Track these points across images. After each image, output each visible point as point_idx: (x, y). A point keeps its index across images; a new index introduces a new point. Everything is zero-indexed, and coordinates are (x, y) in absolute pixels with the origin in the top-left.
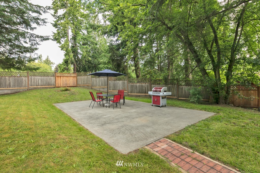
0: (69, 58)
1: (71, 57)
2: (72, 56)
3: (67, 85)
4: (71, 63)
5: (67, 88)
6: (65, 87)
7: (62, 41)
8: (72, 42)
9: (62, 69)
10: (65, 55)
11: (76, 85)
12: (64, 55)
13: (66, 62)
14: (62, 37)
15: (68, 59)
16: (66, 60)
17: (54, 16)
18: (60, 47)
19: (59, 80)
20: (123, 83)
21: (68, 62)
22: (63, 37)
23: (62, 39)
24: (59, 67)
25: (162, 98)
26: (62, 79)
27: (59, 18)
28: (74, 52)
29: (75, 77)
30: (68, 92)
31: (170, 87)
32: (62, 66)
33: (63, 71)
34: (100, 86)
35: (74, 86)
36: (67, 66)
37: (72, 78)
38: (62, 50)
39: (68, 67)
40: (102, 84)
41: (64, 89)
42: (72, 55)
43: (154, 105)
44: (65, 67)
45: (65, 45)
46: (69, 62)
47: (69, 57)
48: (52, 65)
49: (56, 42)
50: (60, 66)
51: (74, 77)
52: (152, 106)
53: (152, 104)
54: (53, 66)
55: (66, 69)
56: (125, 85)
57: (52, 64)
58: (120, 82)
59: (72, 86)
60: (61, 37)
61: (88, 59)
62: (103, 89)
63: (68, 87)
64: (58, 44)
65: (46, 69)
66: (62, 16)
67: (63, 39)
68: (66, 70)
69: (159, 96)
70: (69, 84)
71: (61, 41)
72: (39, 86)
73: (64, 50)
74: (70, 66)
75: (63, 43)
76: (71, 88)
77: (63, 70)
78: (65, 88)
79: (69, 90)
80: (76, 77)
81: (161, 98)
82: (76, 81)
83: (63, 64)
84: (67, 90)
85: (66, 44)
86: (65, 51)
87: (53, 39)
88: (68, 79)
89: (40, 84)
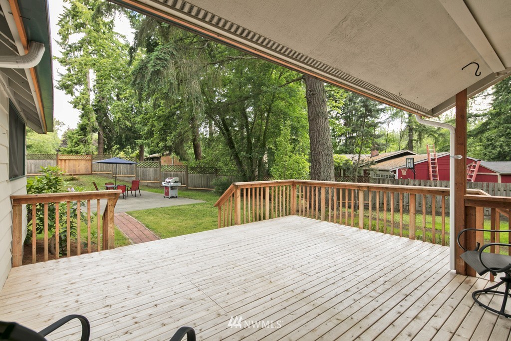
0: (87, 122)
1: (92, 120)
2: (95, 119)
3: (76, 172)
4: (91, 131)
5: (74, 177)
6: (71, 175)
7: (77, 90)
8: (96, 92)
9: (74, 141)
10: (82, 116)
11: (90, 173)
12: (80, 117)
13: (83, 129)
14: (76, 84)
15: (87, 124)
16: (82, 125)
17: (61, 44)
18: (71, 103)
19: (63, 165)
20: (155, 170)
21: (86, 129)
22: (79, 82)
23: (75, 87)
24: (70, 137)
25: (172, 189)
26: (67, 164)
27: (73, 48)
28: (100, 110)
29: (88, 160)
30: (75, 182)
31: (208, 176)
32: (75, 136)
33: (76, 145)
34: (124, 175)
35: (87, 173)
36: (85, 135)
37: (83, 162)
38: (75, 107)
39: (87, 138)
40: (127, 172)
41: (69, 177)
42: (94, 116)
43: (166, 196)
44: (81, 139)
45: (80, 100)
46: (88, 129)
47: (89, 119)
48: (58, 126)
49: (65, 91)
50: (71, 135)
51: (86, 160)
52: (164, 197)
53: (164, 195)
54: (60, 128)
55: (82, 142)
56: (157, 174)
57: (59, 124)
58: (151, 170)
59: (84, 173)
60: (74, 83)
61: (125, 124)
62: (128, 179)
63: (75, 175)
64: (69, 95)
65: (44, 142)
66: (77, 45)
67: (77, 87)
68: (82, 144)
69: (168, 187)
70: (79, 171)
71: (74, 90)
72: (32, 173)
73: (78, 109)
74: (89, 136)
75: (77, 94)
76: (81, 177)
77: (76, 143)
78: (71, 177)
79: (77, 180)
80: (91, 160)
81: (170, 189)
82: (90, 167)
83: (76, 133)
84: (73, 179)
85: (83, 97)
86: (81, 110)
87: (58, 86)
88: (77, 163)
89: (33, 171)
